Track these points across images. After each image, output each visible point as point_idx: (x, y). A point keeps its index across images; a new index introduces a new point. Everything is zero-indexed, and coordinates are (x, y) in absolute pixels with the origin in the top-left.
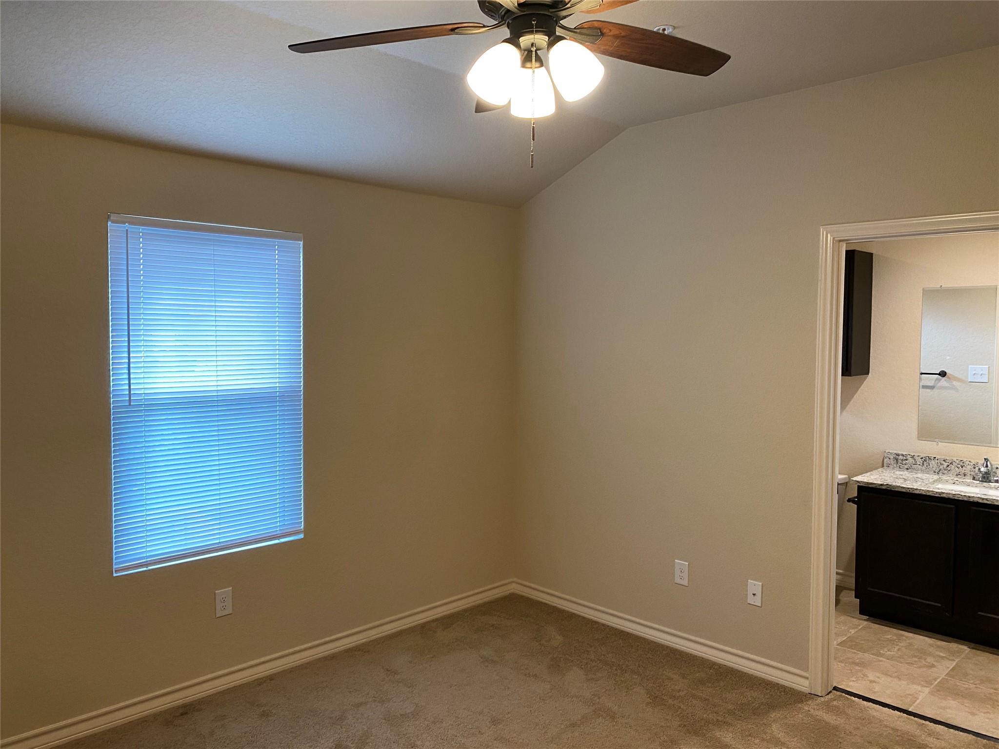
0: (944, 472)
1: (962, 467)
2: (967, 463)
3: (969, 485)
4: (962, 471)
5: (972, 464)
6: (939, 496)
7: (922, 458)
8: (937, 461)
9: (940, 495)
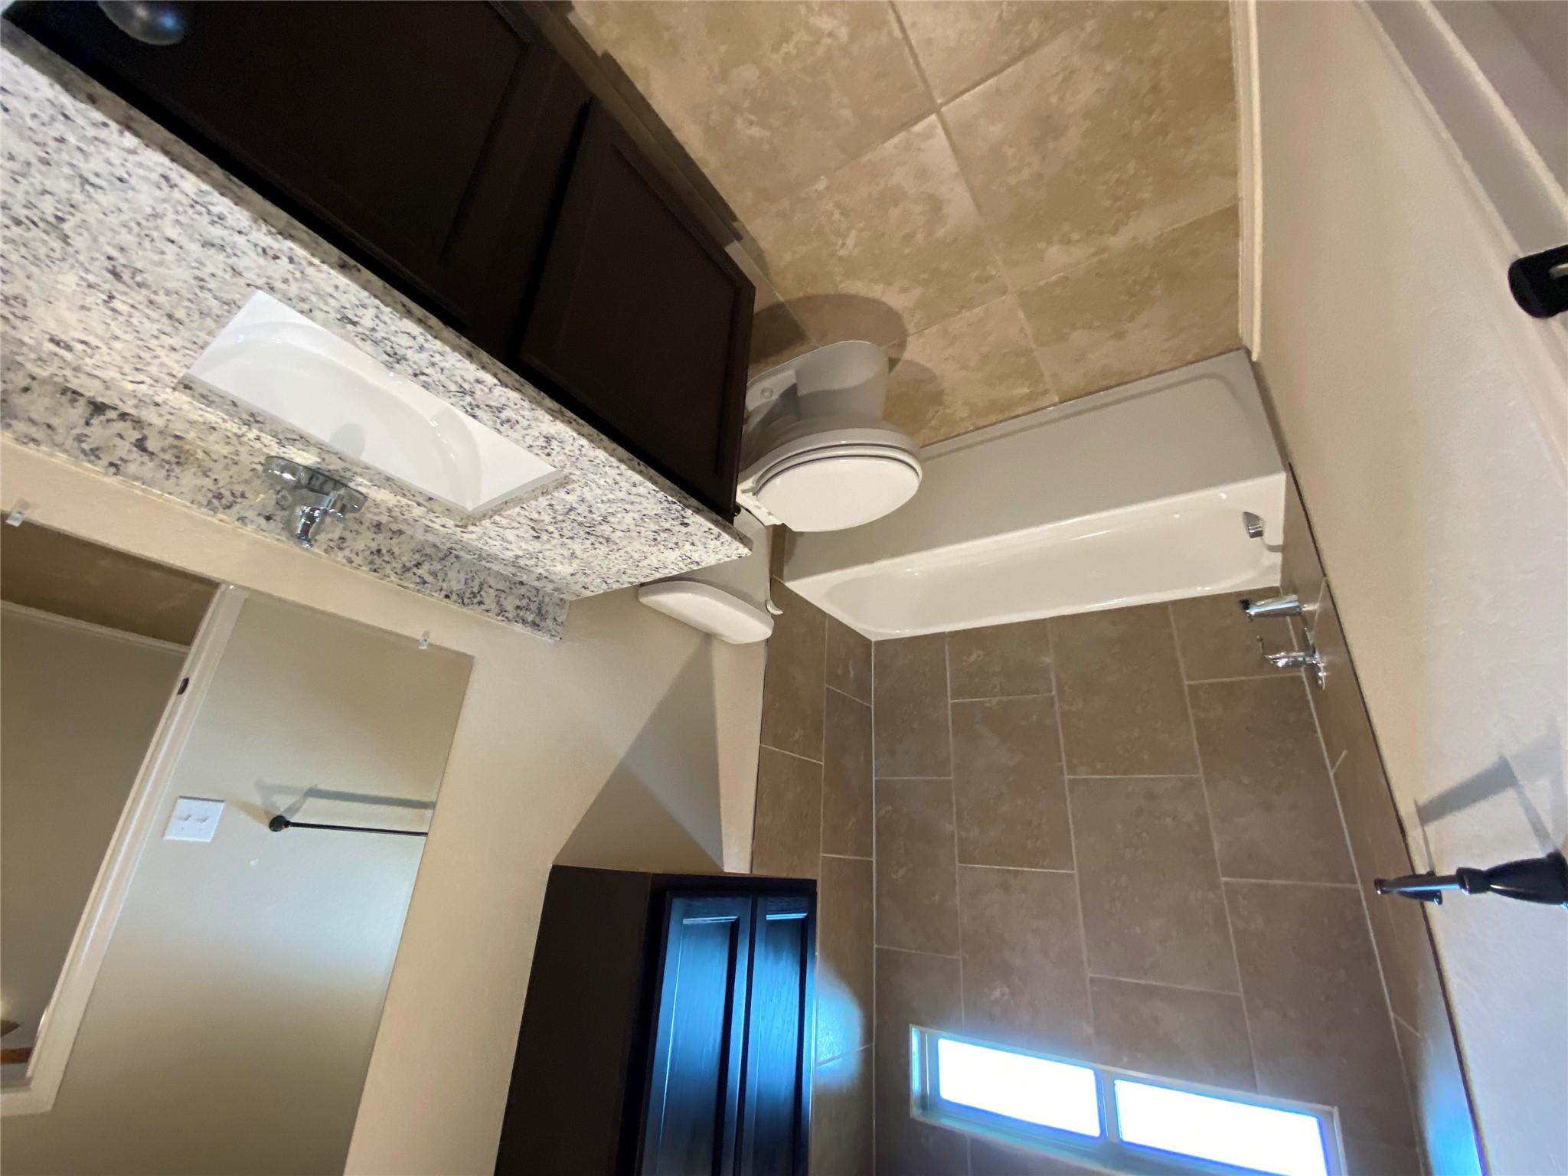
0: (433, 550)
1: (379, 551)
2: (358, 560)
3: (388, 479)
4: (382, 540)
5: (347, 552)
6: (564, 409)
7: (480, 603)
8: (445, 586)
9: (562, 413)
